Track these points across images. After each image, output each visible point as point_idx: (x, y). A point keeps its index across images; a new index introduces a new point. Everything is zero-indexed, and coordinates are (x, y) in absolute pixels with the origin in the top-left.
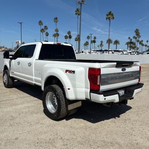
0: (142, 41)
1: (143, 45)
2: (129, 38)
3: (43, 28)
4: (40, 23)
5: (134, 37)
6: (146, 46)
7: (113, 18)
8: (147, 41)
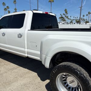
0: (68, 16)
1: (68, 19)
2: (61, 15)
3: (6, 8)
4: (4, 4)
5: (64, 14)
6: (70, 19)
7: (53, 1)
8: (71, 17)
